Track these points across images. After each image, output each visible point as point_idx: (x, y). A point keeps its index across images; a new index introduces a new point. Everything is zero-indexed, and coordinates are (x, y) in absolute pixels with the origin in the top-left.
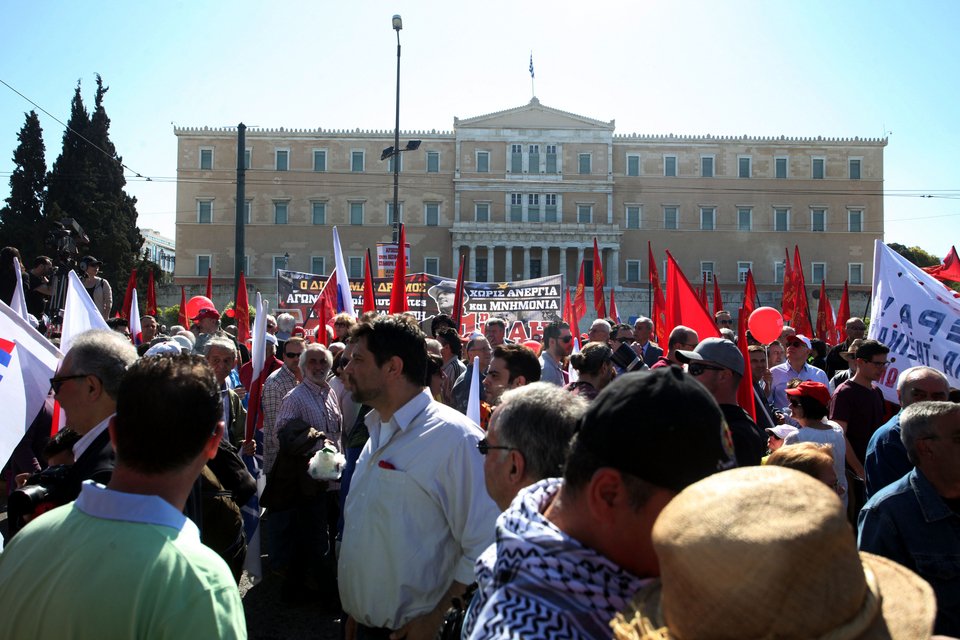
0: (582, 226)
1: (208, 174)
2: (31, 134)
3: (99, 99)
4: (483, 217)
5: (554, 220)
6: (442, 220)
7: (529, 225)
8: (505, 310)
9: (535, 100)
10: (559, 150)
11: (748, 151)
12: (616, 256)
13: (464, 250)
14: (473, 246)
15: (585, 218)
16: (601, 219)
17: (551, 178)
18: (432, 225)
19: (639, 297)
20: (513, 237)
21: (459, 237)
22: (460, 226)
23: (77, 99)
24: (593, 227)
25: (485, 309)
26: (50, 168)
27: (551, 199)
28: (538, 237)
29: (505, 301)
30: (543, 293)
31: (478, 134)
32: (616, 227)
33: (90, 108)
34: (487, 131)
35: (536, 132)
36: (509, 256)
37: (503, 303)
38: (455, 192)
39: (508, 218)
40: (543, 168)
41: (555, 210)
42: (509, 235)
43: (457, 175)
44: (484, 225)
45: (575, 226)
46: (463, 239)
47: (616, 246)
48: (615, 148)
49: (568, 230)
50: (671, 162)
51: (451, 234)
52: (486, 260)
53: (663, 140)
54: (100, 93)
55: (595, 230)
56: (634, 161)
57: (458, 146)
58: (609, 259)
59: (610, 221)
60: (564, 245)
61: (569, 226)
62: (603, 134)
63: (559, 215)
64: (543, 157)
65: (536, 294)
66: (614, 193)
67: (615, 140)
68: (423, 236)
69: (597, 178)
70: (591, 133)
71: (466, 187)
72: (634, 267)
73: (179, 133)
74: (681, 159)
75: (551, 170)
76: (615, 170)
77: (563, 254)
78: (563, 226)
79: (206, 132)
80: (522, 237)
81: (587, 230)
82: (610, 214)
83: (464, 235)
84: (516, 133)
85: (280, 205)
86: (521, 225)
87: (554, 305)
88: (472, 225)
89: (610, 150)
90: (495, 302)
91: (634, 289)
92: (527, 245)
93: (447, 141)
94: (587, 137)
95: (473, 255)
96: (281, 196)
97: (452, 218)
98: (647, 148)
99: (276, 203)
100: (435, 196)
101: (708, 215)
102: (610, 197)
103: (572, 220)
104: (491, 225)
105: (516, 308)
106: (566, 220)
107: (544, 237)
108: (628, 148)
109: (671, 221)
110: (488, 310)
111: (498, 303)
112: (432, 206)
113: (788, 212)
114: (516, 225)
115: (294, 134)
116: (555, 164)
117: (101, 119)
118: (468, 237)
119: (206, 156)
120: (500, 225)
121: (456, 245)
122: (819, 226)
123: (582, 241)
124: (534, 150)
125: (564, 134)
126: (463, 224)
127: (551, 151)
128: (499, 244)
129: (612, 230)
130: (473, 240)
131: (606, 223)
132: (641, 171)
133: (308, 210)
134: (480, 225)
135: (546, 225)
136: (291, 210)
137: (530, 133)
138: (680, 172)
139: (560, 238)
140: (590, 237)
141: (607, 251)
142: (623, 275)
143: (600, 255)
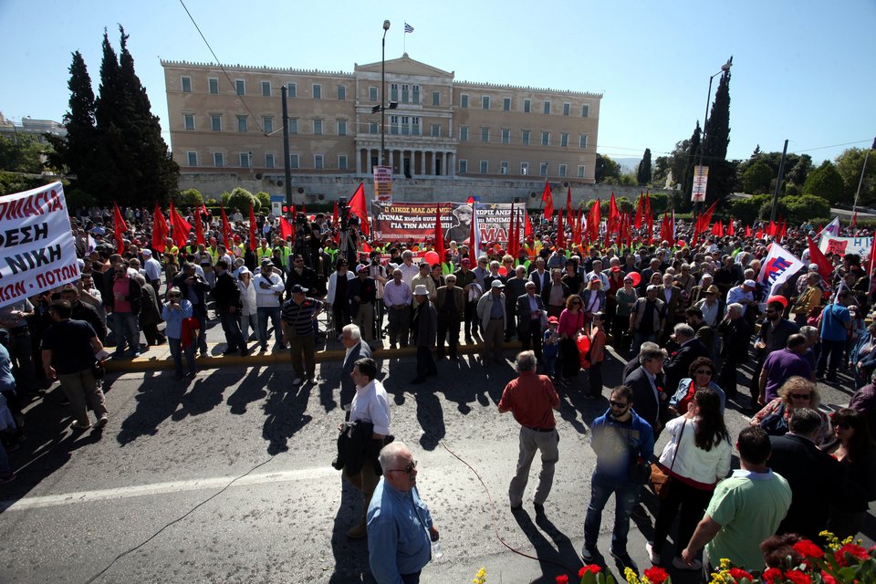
0: (435, 138)
1: (189, 95)
2: (78, 67)
3: (123, 44)
4: (373, 130)
5: (418, 134)
6: (348, 131)
7: (403, 137)
9: (406, 55)
10: (421, 89)
11: (530, 96)
12: (454, 157)
13: (364, 152)
14: (369, 149)
15: (436, 134)
16: (445, 134)
17: (416, 107)
18: (342, 135)
20: (394, 144)
21: (360, 143)
22: (361, 136)
23: (106, 42)
24: (441, 139)
26: (97, 93)
27: (416, 120)
28: (409, 145)
31: (370, 76)
32: (454, 139)
33: (118, 51)
34: (375, 74)
35: (407, 76)
38: (356, 113)
39: (389, 131)
40: (410, 100)
41: (418, 127)
42: (391, 143)
43: (358, 102)
44: (376, 136)
45: (431, 138)
46: (363, 145)
47: (454, 151)
48: (454, 89)
49: (427, 140)
50: (486, 100)
51: (355, 142)
52: (377, 157)
53: (482, 86)
54: (124, 39)
55: (442, 141)
56: (465, 98)
57: (357, 83)
58: (450, 160)
59: (450, 136)
60: (424, 150)
61: (427, 138)
62: (447, 80)
63: (421, 131)
64: (411, 92)
66: (453, 118)
67: (455, 84)
68: (336, 142)
69: (443, 108)
70: (440, 79)
71: (363, 111)
72: (463, 164)
73: (164, 64)
74: (492, 98)
75: (416, 101)
76: (454, 103)
77: (424, 155)
78: (423, 138)
79: (184, 65)
80: (399, 145)
81: (438, 141)
82: (450, 133)
83: (363, 142)
84: (394, 76)
85: (242, 119)
86: (398, 136)
88: (368, 135)
89: (451, 90)
91: (468, 178)
92: (402, 149)
93: (350, 79)
94: (438, 81)
95: (369, 155)
96: (241, 112)
97: (354, 130)
98: (473, 91)
99: (238, 117)
100: (344, 116)
101: (506, 135)
102: (451, 121)
103: (428, 134)
106: (425, 134)
107: (412, 145)
108: (461, 90)
109: (485, 135)
112: (342, 122)
113: (549, 134)
114: (395, 136)
115: (247, 69)
116: (418, 98)
117: (127, 58)
118: (366, 143)
119: (186, 82)
120: (386, 136)
121: (359, 148)
122: (565, 143)
123: (434, 147)
124: (405, 88)
125: (424, 78)
126: (363, 135)
127: (416, 89)
128: (385, 148)
129: (452, 141)
130: (369, 145)
131: (448, 136)
132: (469, 105)
133: (261, 122)
134: (373, 136)
135: (412, 137)
136: (249, 123)
137: (402, 76)
138: (492, 107)
139: (422, 146)
140: (440, 145)
141: (448, 154)
142: (457, 169)
143: (445, 157)
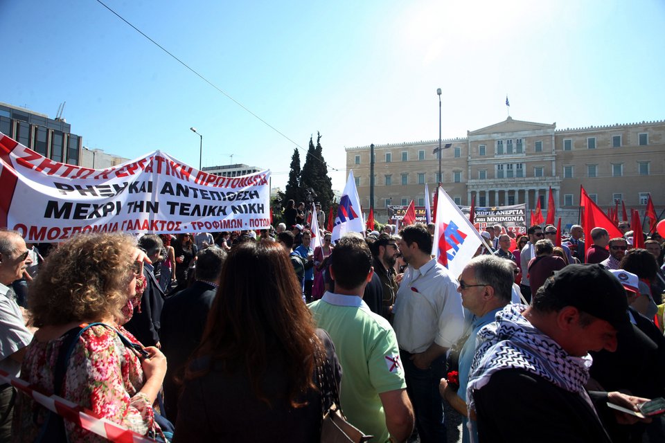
0: (537, 178)
1: (358, 166)
2: (296, 157)
3: (318, 141)
4: (483, 177)
5: (522, 176)
6: (462, 179)
7: (508, 179)
9: (509, 118)
10: (523, 141)
11: (646, 130)
12: (558, 193)
13: (474, 193)
14: (478, 191)
15: (539, 174)
16: (549, 174)
17: (520, 155)
18: (457, 182)
19: (573, 214)
20: (499, 186)
21: (471, 187)
22: (471, 182)
23: (311, 141)
24: (544, 178)
25: (484, 221)
26: (302, 169)
27: (519, 166)
28: (513, 185)
30: (515, 212)
31: (480, 138)
32: (558, 178)
33: (315, 145)
34: (484, 136)
35: (510, 133)
36: (497, 195)
38: (468, 166)
39: (496, 176)
40: (514, 151)
41: (522, 171)
42: (497, 185)
43: (470, 158)
44: (484, 181)
45: (533, 179)
46: (473, 188)
47: (558, 188)
48: (556, 137)
49: (530, 180)
50: (592, 142)
51: (467, 186)
52: (485, 198)
53: (586, 130)
54: (319, 138)
55: (545, 180)
56: (568, 143)
57: (469, 144)
58: (553, 195)
59: (554, 175)
60: (527, 188)
61: (530, 178)
62: (549, 130)
63: (524, 174)
64: (514, 145)
65: (512, 213)
66: (556, 160)
67: (557, 132)
68: (453, 187)
69: (546, 153)
70: (542, 131)
71: (474, 163)
72: (569, 199)
73: (347, 150)
74: (597, 139)
75: (519, 151)
76: (556, 148)
77: (527, 193)
78: (526, 179)
79: (358, 149)
80: (504, 186)
81: (540, 180)
82: (554, 171)
83: (473, 186)
84: (500, 135)
85: (388, 177)
86: (503, 180)
87: (522, 219)
88: (477, 181)
89: (553, 138)
92: (506, 189)
93: (464, 143)
94: (540, 133)
95: (478, 195)
96: (388, 173)
97: (468, 178)
98: (577, 135)
99: (386, 176)
100: (458, 168)
102: (554, 163)
103: (532, 175)
104: (487, 180)
105: (501, 220)
106: (527, 176)
107: (516, 185)
108: (564, 136)
109: (592, 172)
110: (486, 221)
112: (457, 173)
114: (500, 180)
115: (393, 146)
116: (521, 148)
117: (319, 148)
118: (476, 187)
119: (358, 158)
120: (491, 180)
121: (469, 191)
123: (537, 186)
124: (509, 142)
125: (526, 132)
126: (472, 181)
127: (519, 143)
128: (491, 189)
129: (555, 179)
130: (478, 188)
131: (551, 176)
132: (573, 148)
133: (400, 178)
134: (481, 181)
135: (516, 179)
136: (392, 179)
137: (507, 134)
138: (598, 146)
139: (524, 185)
140: (542, 184)
141: (552, 191)
142: (562, 202)
143: (548, 193)
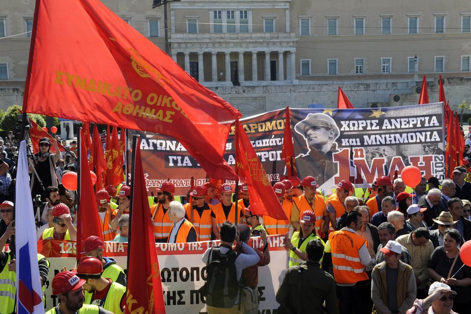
0: (268, 35)
4: (193, 30)
5: (247, 31)
6: (161, 32)
7: (228, 35)
8: (381, 144)
12: (293, 57)
13: (180, 56)
14: (187, 52)
15: (269, 29)
16: (282, 29)
19: (313, 88)
20: (217, 45)
21: (176, 45)
22: (176, 37)
24: (276, 35)
25: (359, 144)
27: (244, 14)
28: (236, 44)
29: (380, 135)
32: (293, 35)
36: (214, 59)
37: (378, 137)
38: (170, 10)
39: (212, 30)
41: (247, 23)
42: (214, 43)
44: (194, 36)
45: (263, 35)
46: (180, 47)
47: (293, 50)
49: (258, 38)
51: (170, 43)
52: (197, 63)
55: (278, 38)
58: (287, 60)
59: (288, 30)
60: (255, 50)
61: (259, 35)
63: (250, 25)
65: (415, 126)
66: (291, 9)
71: (179, 6)
72: (306, 65)
77: (255, 57)
78: (254, 35)
80: (224, 45)
81: (272, 38)
82: (288, 24)
83: (180, 44)
86: (222, 35)
88: (185, 36)
90: (369, 136)
91: (311, 82)
92: (227, 51)
95: (187, 59)
97: (170, 30)
100: (155, 13)
101: (360, 25)
102: (288, 12)
103: (260, 31)
104: (200, 36)
105: (393, 142)
106: (257, 30)
107: (240, 44)
109: (333, 28)
111: (373, 137)
112: (154, 21)
113: (418, 19)
114: (219, 35)
118: (183, 46)
120: (207, 35)
121: (174, 52)
122: (440, 29)
123: (268, 46)
126: (180, 36)
128: (207, 50)
129: (290, 37)
130: (187, 47)
131: (285, 32)
134: (191, 36)
135: (241, 35)
139: (252, 45)
140: (274, 43)
141: (286, 54)
142: (298, 71)
143: (281, 57)
